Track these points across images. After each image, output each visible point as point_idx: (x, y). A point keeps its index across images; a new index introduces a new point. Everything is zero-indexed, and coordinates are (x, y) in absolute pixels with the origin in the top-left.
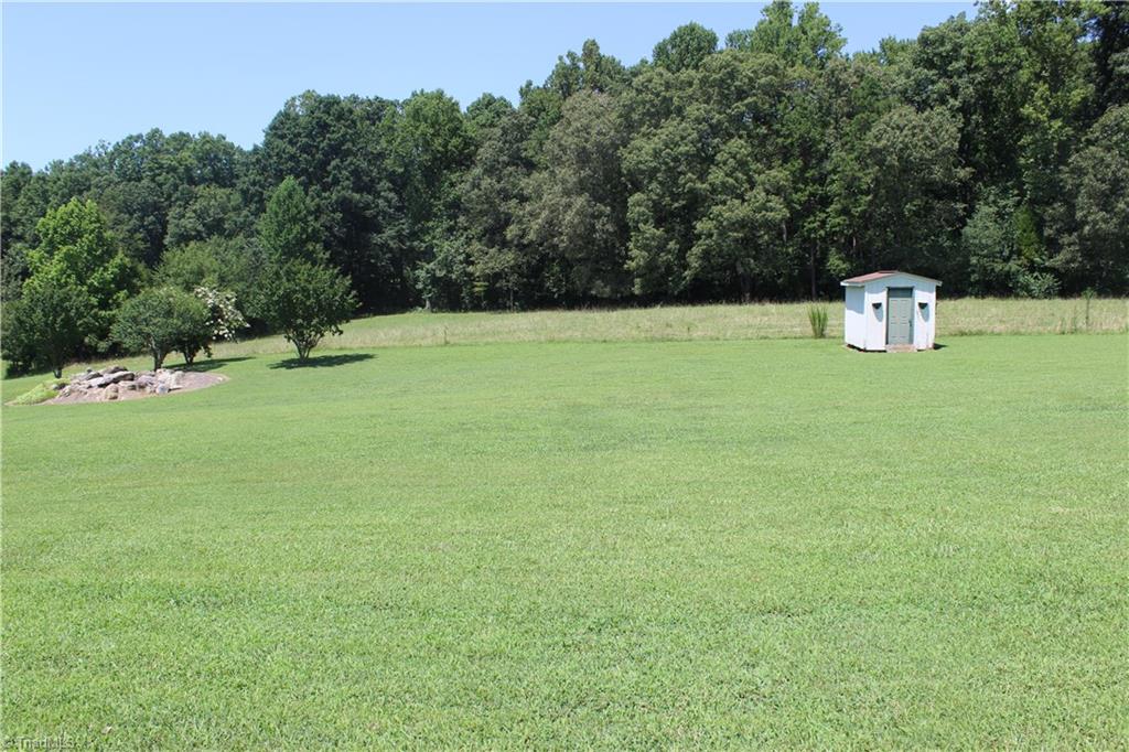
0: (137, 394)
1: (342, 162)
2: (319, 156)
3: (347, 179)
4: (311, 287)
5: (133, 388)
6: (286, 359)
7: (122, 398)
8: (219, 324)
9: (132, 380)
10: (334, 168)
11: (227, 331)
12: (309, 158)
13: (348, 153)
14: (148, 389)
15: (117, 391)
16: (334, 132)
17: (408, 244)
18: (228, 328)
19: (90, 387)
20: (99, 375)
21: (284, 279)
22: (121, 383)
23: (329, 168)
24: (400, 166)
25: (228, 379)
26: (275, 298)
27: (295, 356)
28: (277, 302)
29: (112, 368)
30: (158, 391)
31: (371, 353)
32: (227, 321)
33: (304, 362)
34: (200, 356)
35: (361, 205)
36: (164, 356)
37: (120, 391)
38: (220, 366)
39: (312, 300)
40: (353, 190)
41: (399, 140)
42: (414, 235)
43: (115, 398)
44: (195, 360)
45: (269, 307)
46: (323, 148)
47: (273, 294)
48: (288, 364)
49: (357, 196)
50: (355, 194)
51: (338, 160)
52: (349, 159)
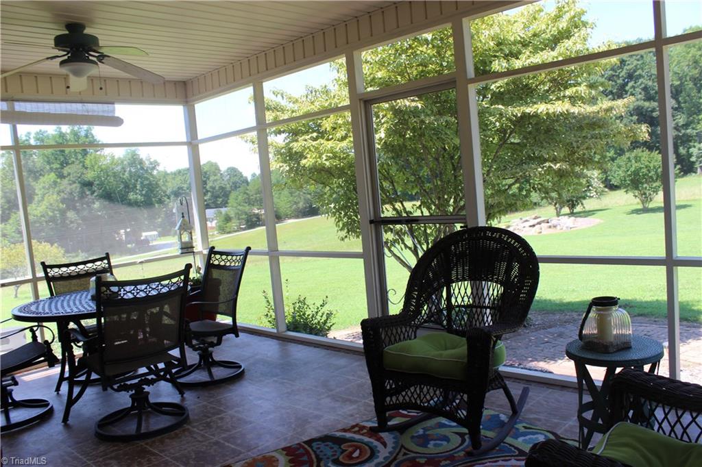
0: (552, 231)
1: (635, 83)
2: (620, 81)
3: (640, 94)
4: (651, 165)
5: (550, 227)
6: (633, 209)
7: (544, 232)
8: (590, 190)
9: (548, 222)
10: (631, 88)
11: (595, 193)
12: (614, 83)
13: (640, 76)
14: (558, 227)
15: (541, 229)
16: (628, 64)
17: (683, 131)
18: (596, 191)
19: (524, 227)
20: (527, 221)
21: (633, 161)
22: (543, 224)
23: (627, 88)
24: (677, 81)
25: (602, 221)
26: (629, 173)
27: (640, 207)
28: (630, 176)
29: (534, 216)
30: (564, 228)
31: (688, 203)
32: (595, 188)
33: (646, 210)
34: (578, 209)
35: (650, 109)
36: (561, 209)
37: (543, 229)
38: (594, 214)
39: (653, 173)
40: (644, 100)
41: (675, 63)
42: (686, 126)
43: (541, 232)
44: (575, 211)
45: (625, 178)
46: (623, 76)
47: (628, 171)
48: (637, 211)
49: (647, 104)
50: (645, 103)
51: (633, 82)
52: (640, 81)
